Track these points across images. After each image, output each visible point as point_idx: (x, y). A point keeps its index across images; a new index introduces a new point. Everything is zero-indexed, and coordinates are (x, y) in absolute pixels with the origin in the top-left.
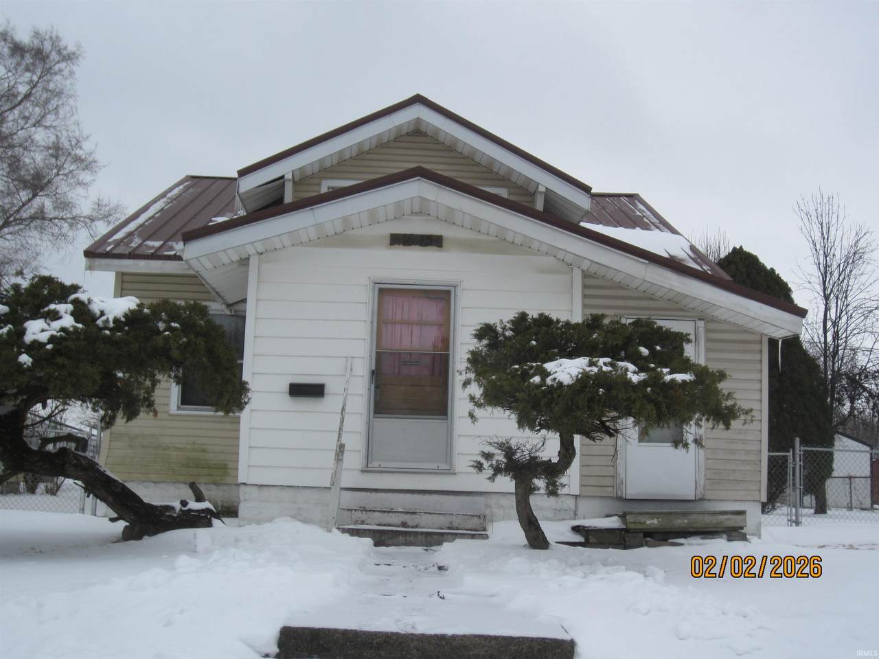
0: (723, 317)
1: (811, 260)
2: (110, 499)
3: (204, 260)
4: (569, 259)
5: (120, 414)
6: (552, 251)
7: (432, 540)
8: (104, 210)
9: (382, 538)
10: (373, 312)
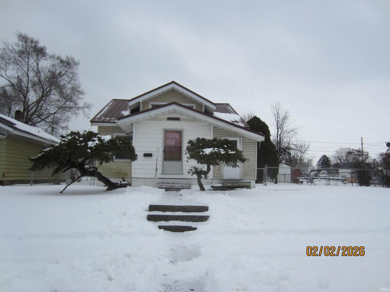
0: (246, 137)
1: (274, 119)
2: (104, 181)
3: (123, 124)
4: (210, 123)
5: (104, 162)
6: (206, 122)
7: (178, 189)
8: (87, 105)
9: (167, 189)
10: (163, 137)
